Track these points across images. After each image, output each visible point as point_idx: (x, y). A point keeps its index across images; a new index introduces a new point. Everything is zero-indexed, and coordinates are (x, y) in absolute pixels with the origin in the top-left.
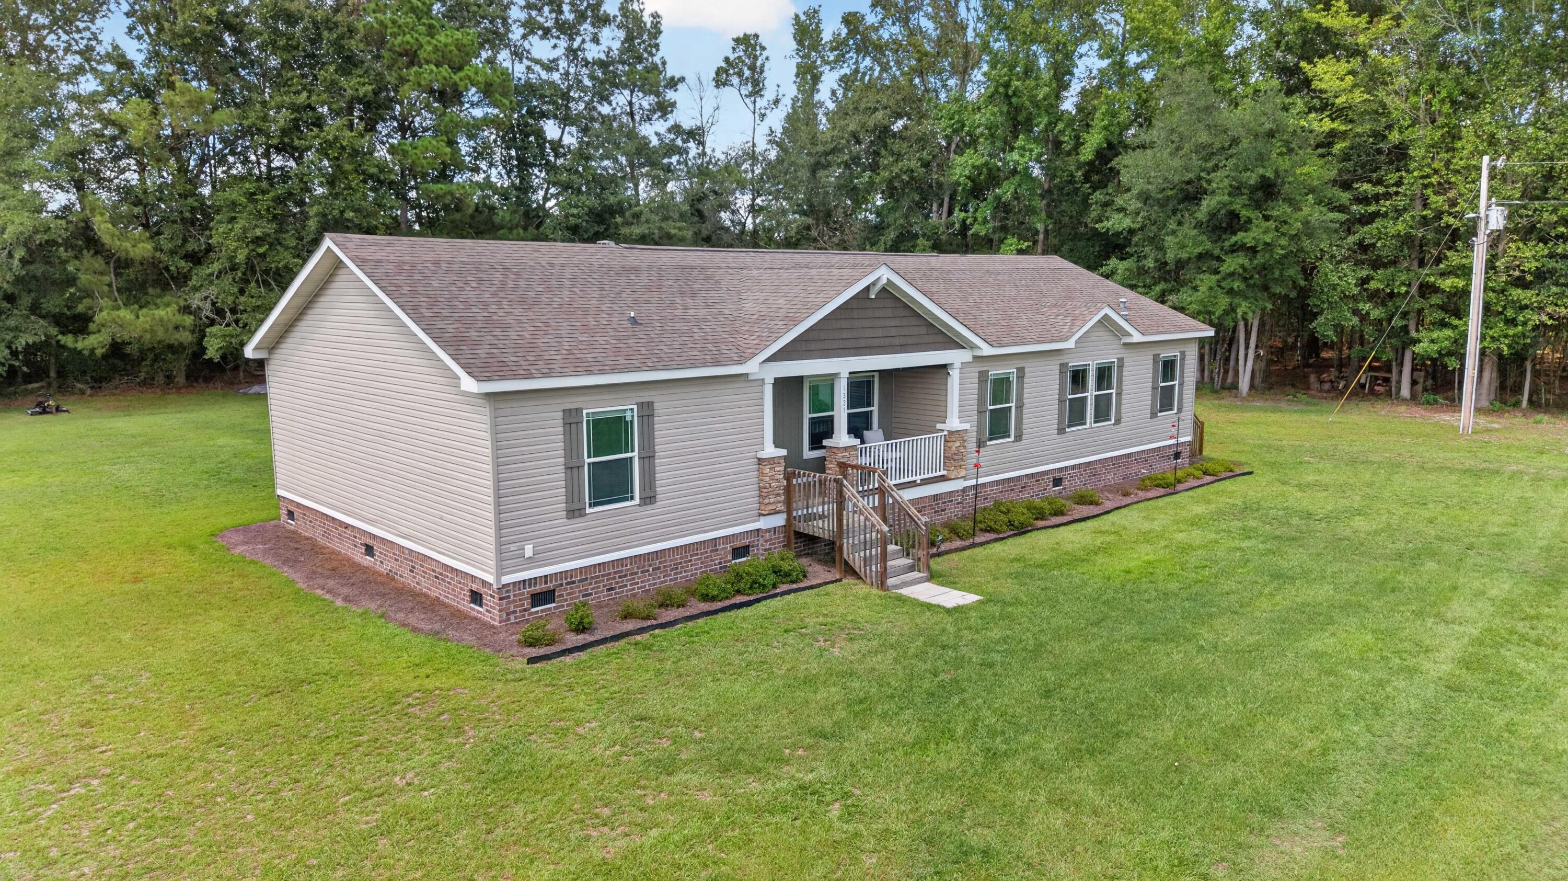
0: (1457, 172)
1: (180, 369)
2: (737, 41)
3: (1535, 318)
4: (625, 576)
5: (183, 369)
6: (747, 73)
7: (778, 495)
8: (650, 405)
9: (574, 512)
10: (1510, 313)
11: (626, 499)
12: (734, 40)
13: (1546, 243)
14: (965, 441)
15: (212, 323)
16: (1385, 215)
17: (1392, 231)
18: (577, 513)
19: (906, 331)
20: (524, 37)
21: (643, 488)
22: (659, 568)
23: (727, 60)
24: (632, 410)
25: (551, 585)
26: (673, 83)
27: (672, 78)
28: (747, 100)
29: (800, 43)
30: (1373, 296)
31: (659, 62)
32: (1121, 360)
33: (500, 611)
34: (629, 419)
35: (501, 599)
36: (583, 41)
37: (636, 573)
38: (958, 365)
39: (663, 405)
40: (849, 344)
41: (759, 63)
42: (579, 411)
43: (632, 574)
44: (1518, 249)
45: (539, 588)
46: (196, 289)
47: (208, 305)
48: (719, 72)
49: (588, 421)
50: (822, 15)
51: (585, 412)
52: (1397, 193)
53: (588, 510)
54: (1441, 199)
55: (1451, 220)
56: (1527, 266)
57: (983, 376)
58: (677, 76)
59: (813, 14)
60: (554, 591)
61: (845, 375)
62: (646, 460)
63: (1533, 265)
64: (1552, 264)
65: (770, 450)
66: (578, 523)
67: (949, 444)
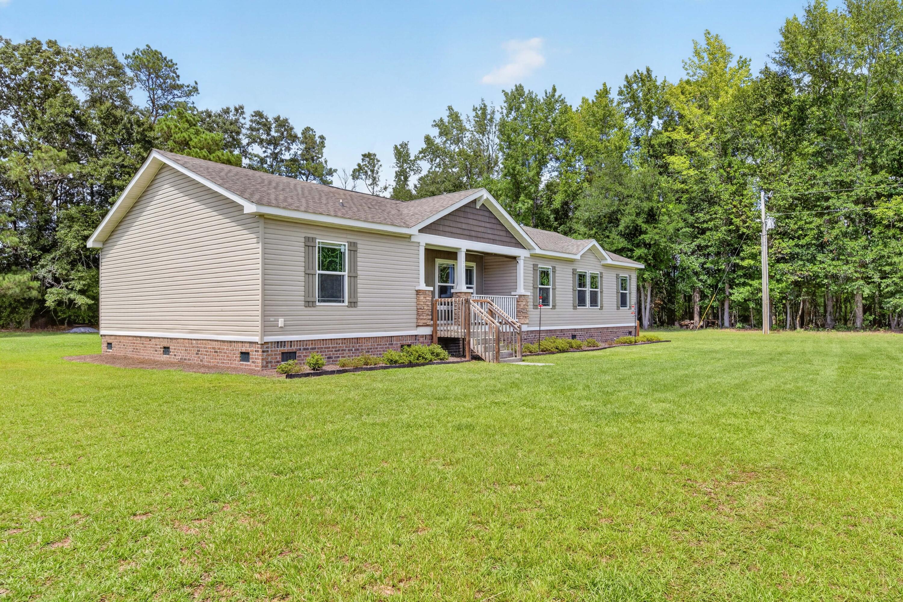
0: (746, 206)
1: (27, 318)
2: (364, 156)
3: (793, 278)
4: (339, 350)
5: (29, 318)
6: (369, 173)
7: (428, 314)
8: (355, 244)
9: (309, 304)
10: (778, 277)
11: (340, 302)
12: (363, 155)
13: (793, 240)
14: (527, 302)
15: (52, 286)
16: (711, 230)
17: (716, 238)
18: (311, 304)
19: (496, 232)
20: (248, 144)
21: (350, 297)
22: (358, 350)
23: (359, 165)
24: (345, 245)
25: (294, 348)
26: (331, 172)
27: (331, 169)
28: (369, 187)
29: (398, 160)
30: (708, 272)
31: (323, 161)
32: (601, 273)
33: (263, 359)
34: (342, 251)
35: (263, 352)
36: (281, 150)
37: (345, 350)
38: (522, 258)
39: (363, 246)
40: (466, 232)
41: (376, 169)
42: (313, 239)
43: (342, 350)
44: (780, 243)
45: (287, 349)
46: (43, 266)
47: (50, 275)
48: (354, 171)
49: (319, 247)
50: (409, 146)
51: (317, 241)
52: (716, 218)
53: (318, 304)
54: (738, 220)
55: (745, 230)
56: (784, 252)
57: (535, 266)
58: (333, 168)
59: (404, 145)
60: (295, 353)
61: (464, 250)
62: (352, 278)
63: (789, 251)
64: (797, 250)
65: (422, 286)
66: (310, 311)
67: (520, 303)
